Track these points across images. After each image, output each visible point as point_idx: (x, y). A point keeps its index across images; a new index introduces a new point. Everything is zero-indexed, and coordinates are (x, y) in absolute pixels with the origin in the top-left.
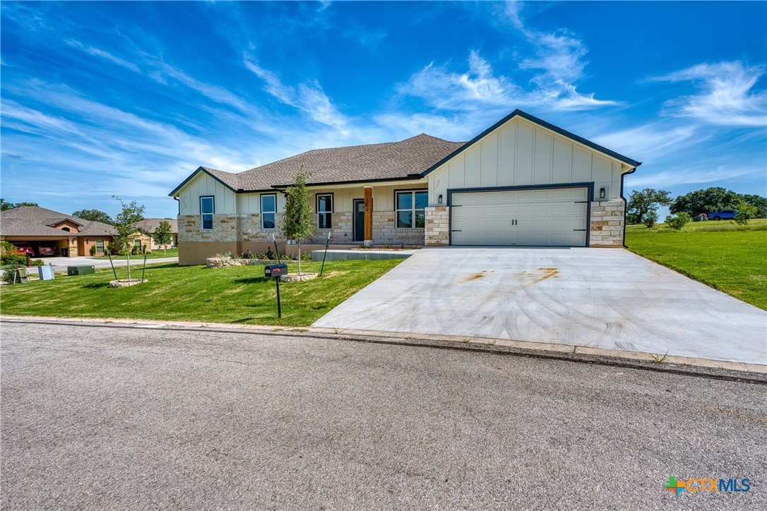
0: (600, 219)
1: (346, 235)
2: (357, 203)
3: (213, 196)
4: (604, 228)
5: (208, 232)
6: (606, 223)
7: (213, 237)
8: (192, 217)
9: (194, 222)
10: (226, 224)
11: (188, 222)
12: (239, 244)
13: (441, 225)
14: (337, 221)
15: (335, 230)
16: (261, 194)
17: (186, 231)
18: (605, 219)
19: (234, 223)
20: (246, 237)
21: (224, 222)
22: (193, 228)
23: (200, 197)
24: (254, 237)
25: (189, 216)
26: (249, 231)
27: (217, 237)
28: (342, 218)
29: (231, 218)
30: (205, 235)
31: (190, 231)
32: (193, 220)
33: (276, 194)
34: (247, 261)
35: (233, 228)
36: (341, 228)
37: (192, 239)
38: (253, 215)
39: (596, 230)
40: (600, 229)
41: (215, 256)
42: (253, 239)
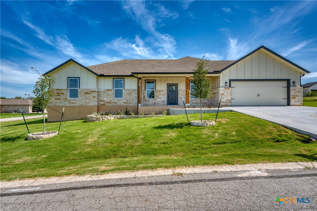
0: (294, 94)
1: (163, 102)
2: (169, 86)
3: (79, 78)
4: (296, 98)
5: (75, 100)
6: (297, 96)
7: (78, 103)
8: (61, 90)
9: (63, 93)
10: (89, 95)
11: (58, 93)
12: (98, 107)
13: (227, 96)
14: (158, 94)
15: (157, 99)
16: (113, 78)
17: (55, 99)
18: (296, 94)
19: (95, 94)
20: (102, 103)
21: (88, 93)
22: (62, 97)
23: (68, 78)
24: (108, 103)
25: (58, 90)
26: (105, 99)
27: (81, 103)
28: (161, 93)
29: (93, 91)
30: (71, 101)
31: (59, 99)
32: (62, 92)
33: (124, 78)
34: (118, 116)
35: (94, 97)
36: (160, 98)
37: (60, 104)
38: (108, 90)
39: (293, 99)
40: (295, 98)
41: (91, 114)
42: (108, 104)
